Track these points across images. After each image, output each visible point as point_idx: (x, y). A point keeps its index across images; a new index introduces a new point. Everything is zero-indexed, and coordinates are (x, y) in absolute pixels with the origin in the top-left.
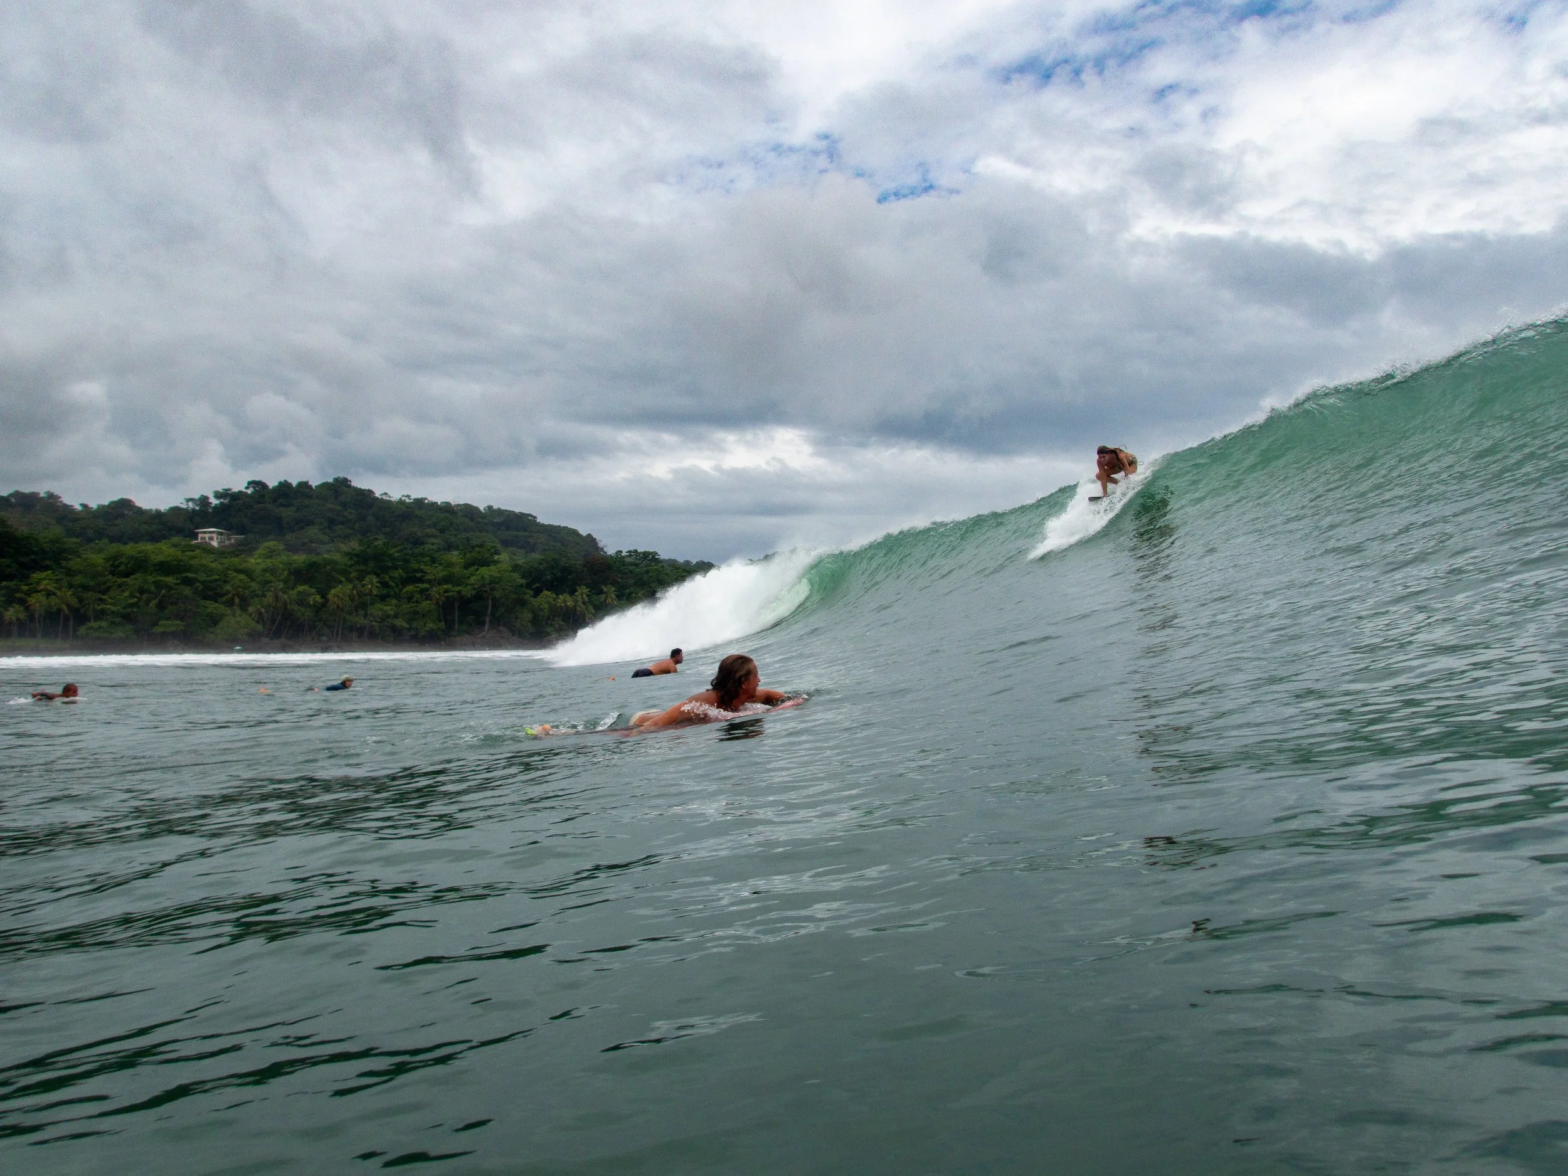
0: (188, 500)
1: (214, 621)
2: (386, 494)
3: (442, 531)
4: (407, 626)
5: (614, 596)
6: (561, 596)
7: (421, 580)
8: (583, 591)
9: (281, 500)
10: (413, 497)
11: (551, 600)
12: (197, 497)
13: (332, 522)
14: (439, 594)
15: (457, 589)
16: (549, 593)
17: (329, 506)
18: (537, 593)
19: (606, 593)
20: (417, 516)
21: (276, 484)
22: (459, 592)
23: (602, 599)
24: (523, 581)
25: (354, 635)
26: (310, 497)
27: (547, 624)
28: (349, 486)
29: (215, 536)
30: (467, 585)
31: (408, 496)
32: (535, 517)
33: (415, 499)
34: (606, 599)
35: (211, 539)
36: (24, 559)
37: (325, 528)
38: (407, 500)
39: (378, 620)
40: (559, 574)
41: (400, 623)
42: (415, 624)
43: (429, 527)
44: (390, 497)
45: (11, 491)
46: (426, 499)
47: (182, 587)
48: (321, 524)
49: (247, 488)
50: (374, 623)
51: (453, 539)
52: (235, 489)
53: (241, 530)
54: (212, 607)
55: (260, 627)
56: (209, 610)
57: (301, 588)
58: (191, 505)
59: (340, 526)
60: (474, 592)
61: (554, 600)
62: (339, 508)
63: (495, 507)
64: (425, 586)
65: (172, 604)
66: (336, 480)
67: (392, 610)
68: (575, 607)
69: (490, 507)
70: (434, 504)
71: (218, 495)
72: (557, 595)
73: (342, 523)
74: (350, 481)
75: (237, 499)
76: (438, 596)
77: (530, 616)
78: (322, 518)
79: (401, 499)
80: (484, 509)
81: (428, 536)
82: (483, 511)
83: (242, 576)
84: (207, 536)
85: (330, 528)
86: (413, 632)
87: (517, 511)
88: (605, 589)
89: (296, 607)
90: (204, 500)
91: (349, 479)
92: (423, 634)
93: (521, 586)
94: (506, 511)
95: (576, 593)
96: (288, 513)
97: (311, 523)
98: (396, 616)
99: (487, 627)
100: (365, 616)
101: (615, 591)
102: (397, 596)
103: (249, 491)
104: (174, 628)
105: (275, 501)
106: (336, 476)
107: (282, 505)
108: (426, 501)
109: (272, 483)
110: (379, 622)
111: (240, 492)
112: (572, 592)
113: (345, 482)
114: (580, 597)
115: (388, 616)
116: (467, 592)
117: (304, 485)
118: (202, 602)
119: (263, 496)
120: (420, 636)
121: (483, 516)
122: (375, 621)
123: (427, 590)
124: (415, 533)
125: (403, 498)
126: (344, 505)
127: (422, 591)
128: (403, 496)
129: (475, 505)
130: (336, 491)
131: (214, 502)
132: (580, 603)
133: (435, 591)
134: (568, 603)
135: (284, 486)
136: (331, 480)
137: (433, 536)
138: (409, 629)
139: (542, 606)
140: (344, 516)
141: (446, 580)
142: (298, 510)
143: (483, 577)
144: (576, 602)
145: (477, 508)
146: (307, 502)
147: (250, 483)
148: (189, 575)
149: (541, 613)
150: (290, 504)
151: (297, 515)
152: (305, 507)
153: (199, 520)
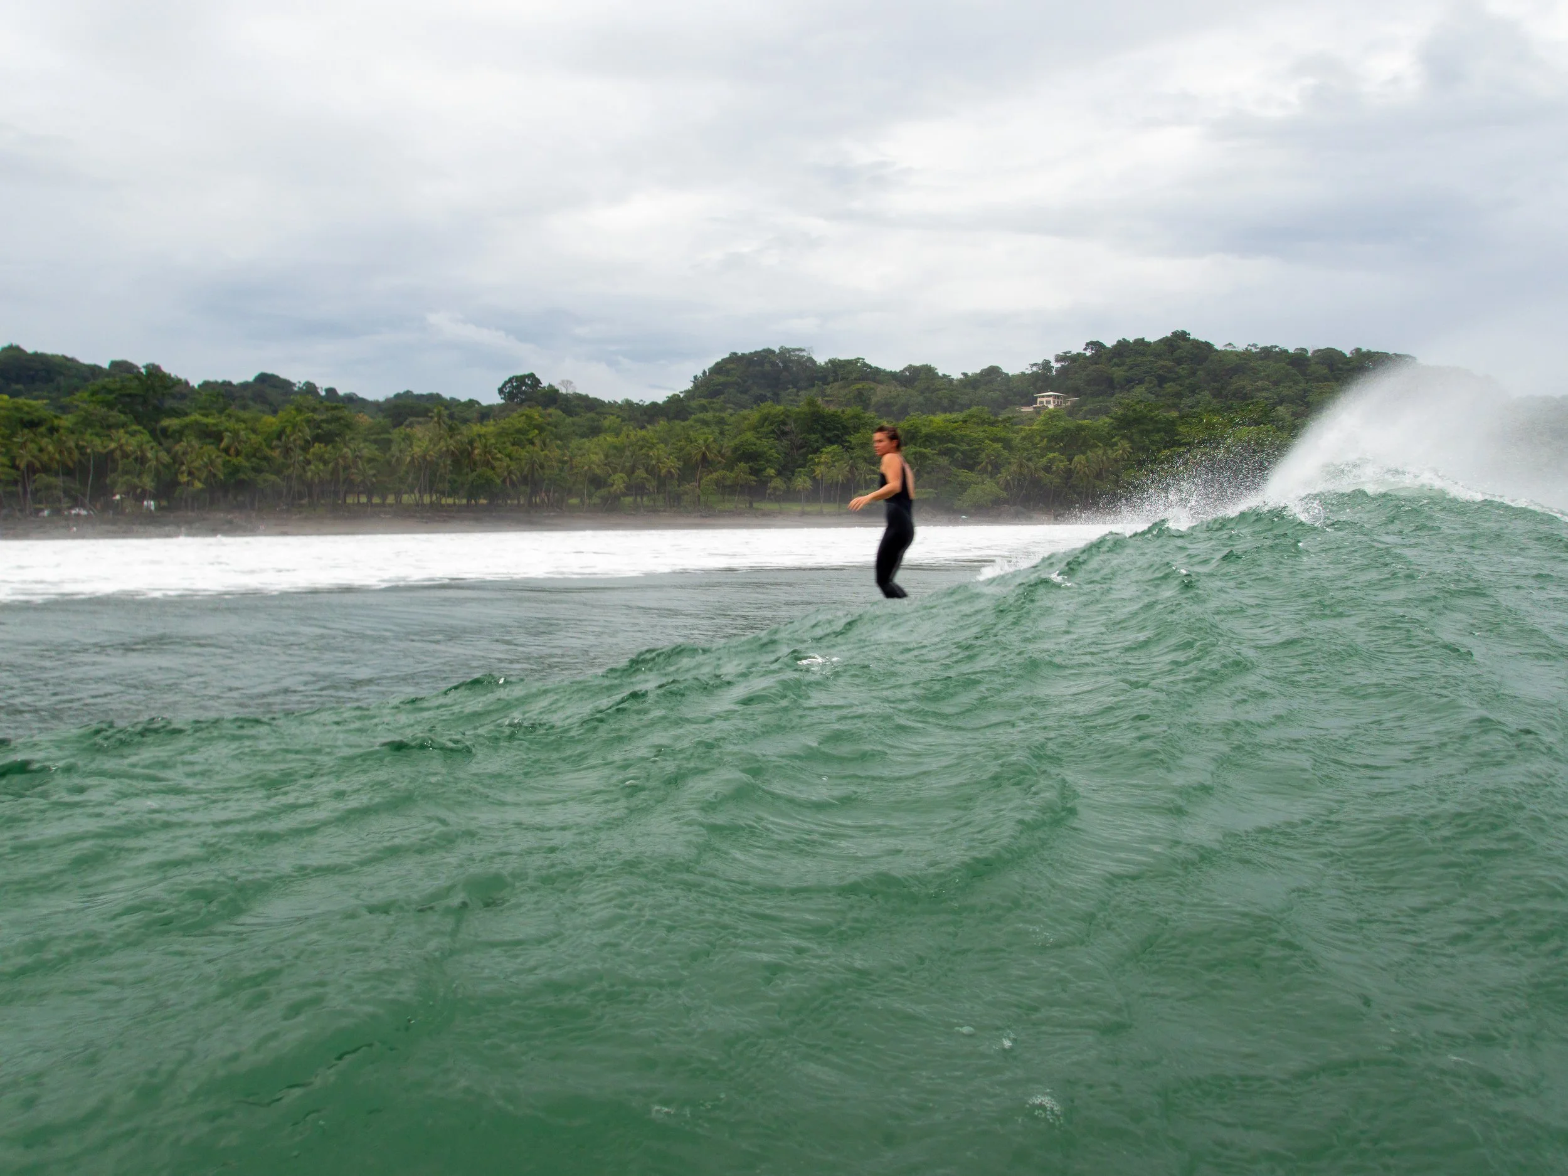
0: (1032, 365)
1: (964, 487)
3: (1276, 383)
9: (1115, 360)
10: (1260, 346)
12: (1040, 361)
13: (1162, 380)
17: (1162, 363)
20: (1253, 368)
21: (1115, 343)
26: (1144, 355)
29: (1051, 399)
31: (1254, 345)
35: (1048, 402)
36: (828, 435)
45: (906, 365)
47: (936, 457)
48: (1150, 382)
49: (1085, 349)
51: (1286, 392)
52: (1074, 352)
53: (1076, 392)
54: (964, 475)
55: (1004, 494)
56: (960, 478)
57: (1051, 455)
58: (1035, 369)
63: (1364, 350)
65: (928, 473)
69: (1358, 350)
71: (1059, 359)
73: (1174, 380)
75: (1077, 361)
81: (1258, 390)
83: (999, 446)
84: (1044, 400)
85: (1160, 385)
89: (1042, 474)
90: (1046, 363)
96: (1118, 373)
97: (1141, 382)
103: (1088, 353)
104: (925, 496)
105: (1110, 360)
107: (1116, 365)
109: (1109, 342)
111: (1079, 354)
117: (1140, 342)
118: (954, 469)
119: (1100, 356)
124: (1244, 388)
126: (1179, 362)
130: (1171, 345)
131: (1056, 365)
135: (1122, 345)
140: (1176, 373)
142: (1130, 369)
146: (1139, 359)
147: (1087, 344)
148: (950, 445)
150: (1123, 364)
151: (1128, 374)
152: (1137, 365)
153: (1040, 384)
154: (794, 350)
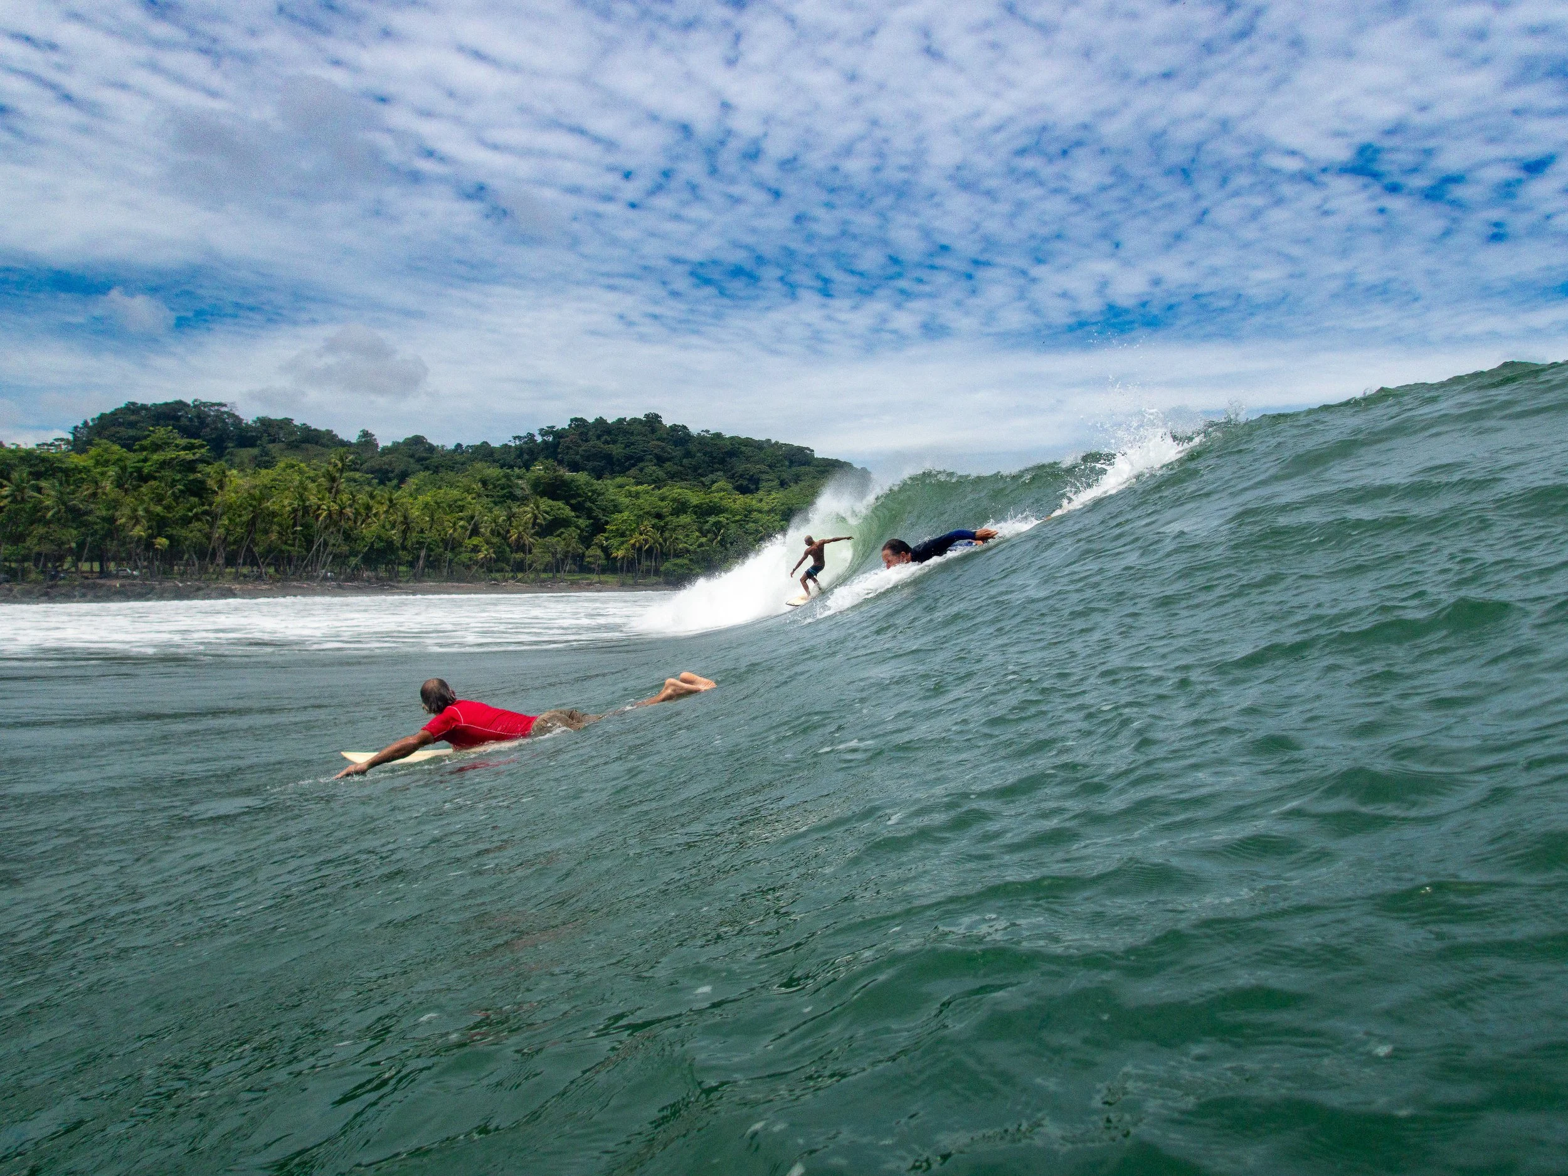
0: (515, 438)
12: (523, 434)
13: (660, 459)
17: (651, 442)
21: (594, 420)
28: (662, 423)
48: (652, 460)
49: (570, 425)
52: (559, 427)
58: (518, 443)
62: (659, 444)
63: (772, 440)
66: (647, 416)
69: (769, 441)
71: (543, 432)
74: (661, 418)
75: (561, 437)
78: (650, 454)
90: (531, 436)
91: (659, 415)
94: (785, 444)
96: (617, 450)
97: (642, 459)
105: (599, 437)
106: (645, 412)
107: (609, 441)
109: (591, 420)
111: (563, 429)
113: (656, 417)
117: (619, 421)
119: (585, 432)
126: (662, 441)
128: (703, 430)
129: (754, 437)
131: (539, 439)
135: (601, 423)
142: (627, 446)
145: (757, 441)
147: (572, 420)
150: (614, 442)
151: (627, 451)
152: (633, 444)
153: (526, 457)
154: (213, 405)
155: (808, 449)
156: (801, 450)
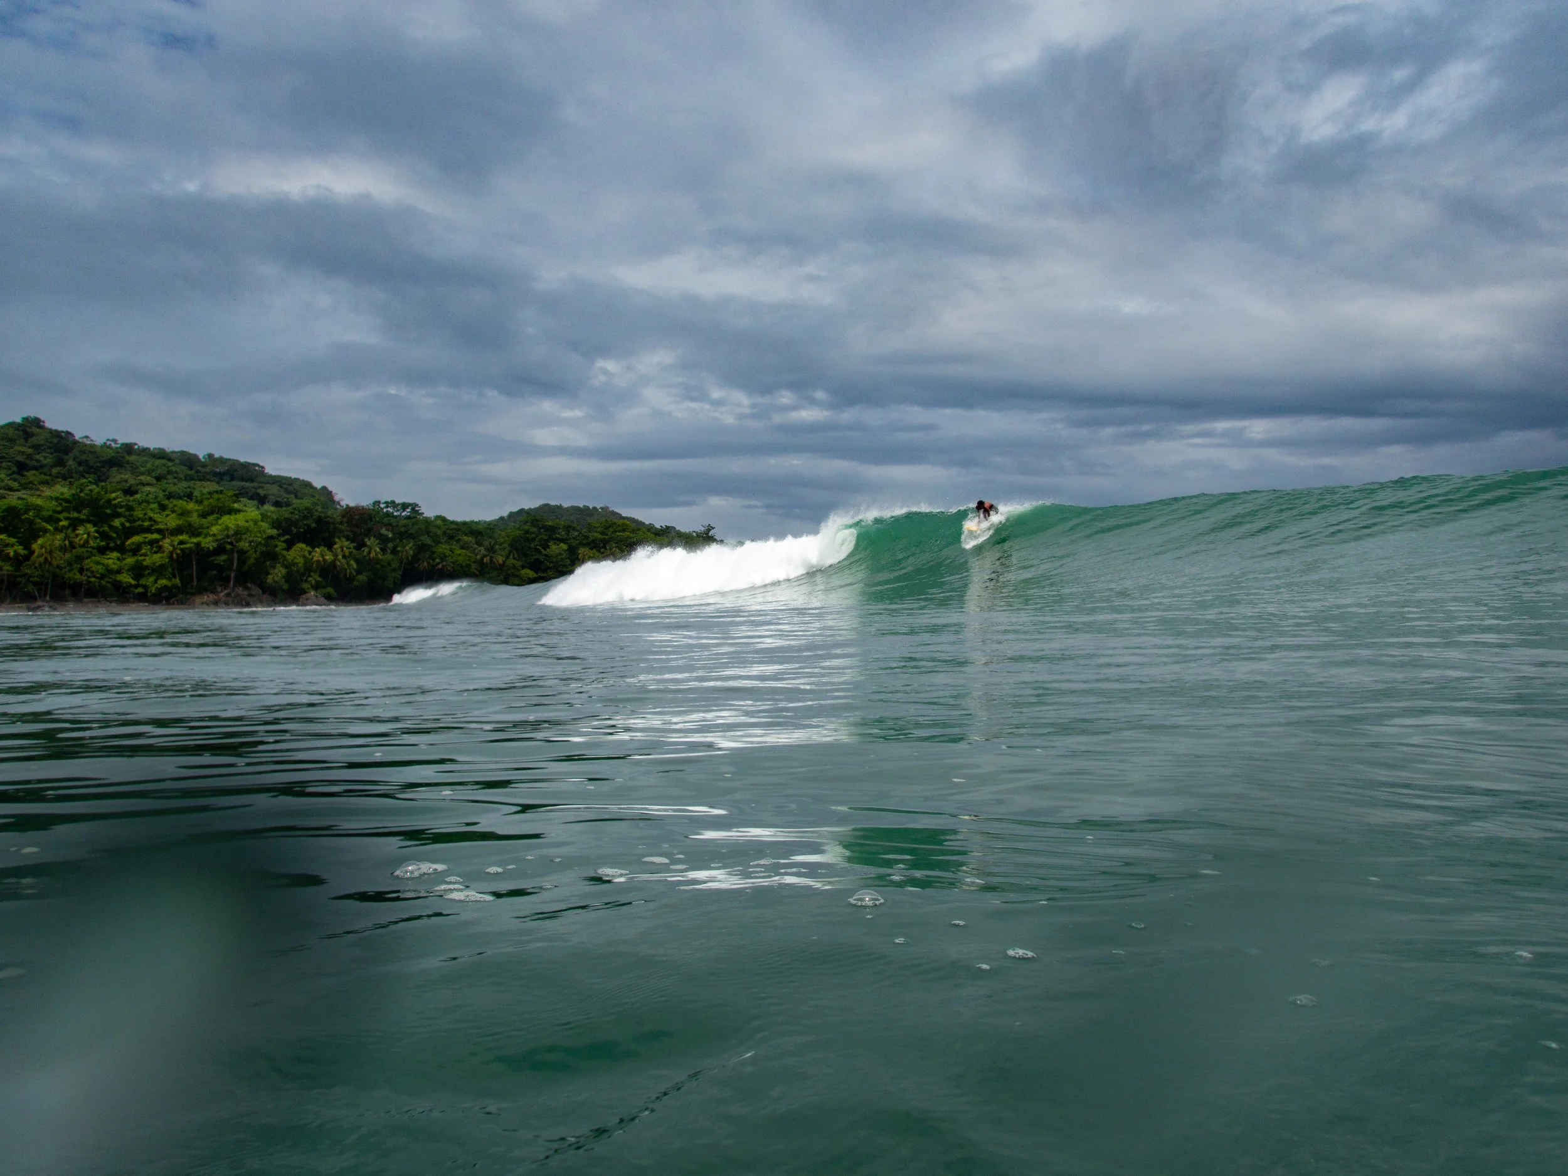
2: (87, 437)
4: (133, 582)
5: (378, 550)
6: (317, 549)
7: (148, 530)
8: (343, 545)
11: (306, 554)
14: (173, 546)
15: (195, 540)
16: (304, 546)
18: (290, 545)
19: (369, 547)
22: (198, 544)
23: (365, 553)
24: (274, 532)
25: (67, 592)
27: (302, 581)
28: (42, 427)
30: (207, 535)
32: (263, 467)
33: (122, 444)
34: (369, 553)
37: (14, 473)
38: (113, 445)
39: (98, 575)
40: (313, 525)
41: (126, 578)
42: (143, 582)
43: (143, 474)
44: (92, 440)
46: (136, 444)
50: (92, 579)
59: (34, 472)
60: (215, 545)
61: (310, 553)
62: (30, 451)
64: (156, 536)
66: (26, 419)
67: (114, 563)
68: (334, 562)
70: (145, 451)
72: (313, 548)
74: (44, 422)
76: (171, 548)
77: (284, 571)
78: (9, 461)
79: (105, 443)
80: (204, 457)
82: (203, 460)
86: (140, 590)
87: (242, 460)
88: (368, 543)
91: (42, 419)
92: (153, 591)
93: (271, 537)
94: (230, 459)
95: (335, 546)
98: (119, 572)
99: (232, 583)
100: (81, 571)
101: (379, 544)
102: (121, 549)
106: (25, 416)
108: (136, 447)
110: (98, 578)
112: (330, 546)
113: (36, 423)
114: (339, 550)
115: (110, 571)
116: (208, 543)
120: (149, 594)
121: (204, 466)
122: (95, 577)
123: (157, 541)
125: (108, 443)
127: (152, 543)
128: (108, 440)
129: (192, 451)
132: (340, 557)
133: (166, 543)
134: (327, 557)
136: (19, 420)
137: (148, 484)
138: (136, 586)
139: (296, 561)
141: (178, 531)
143: (227, 528)
144: (336, 555)
145: (195, 456)
149: (295, 569)
155: (257, 465)
156: (246, 466)
